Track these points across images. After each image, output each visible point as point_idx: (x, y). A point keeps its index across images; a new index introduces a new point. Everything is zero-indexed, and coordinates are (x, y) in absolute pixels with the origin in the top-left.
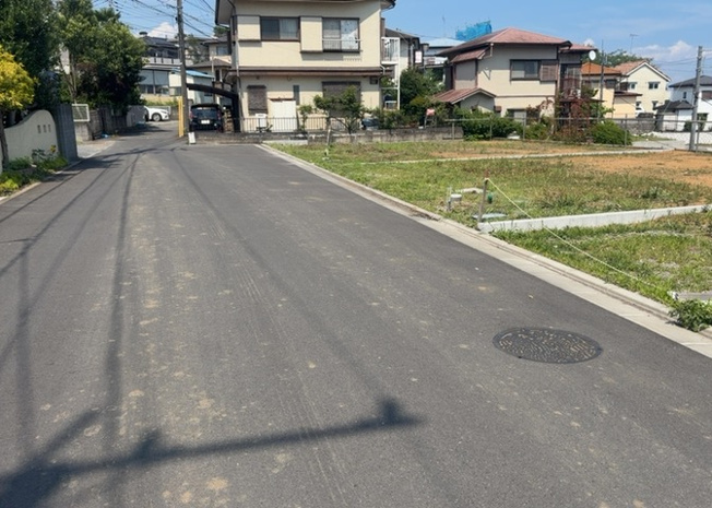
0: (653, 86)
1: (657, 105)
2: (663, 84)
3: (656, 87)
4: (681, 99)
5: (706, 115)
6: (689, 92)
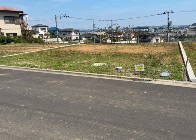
4: (35, 30)
5: (43, 34)
6: (37, 28)
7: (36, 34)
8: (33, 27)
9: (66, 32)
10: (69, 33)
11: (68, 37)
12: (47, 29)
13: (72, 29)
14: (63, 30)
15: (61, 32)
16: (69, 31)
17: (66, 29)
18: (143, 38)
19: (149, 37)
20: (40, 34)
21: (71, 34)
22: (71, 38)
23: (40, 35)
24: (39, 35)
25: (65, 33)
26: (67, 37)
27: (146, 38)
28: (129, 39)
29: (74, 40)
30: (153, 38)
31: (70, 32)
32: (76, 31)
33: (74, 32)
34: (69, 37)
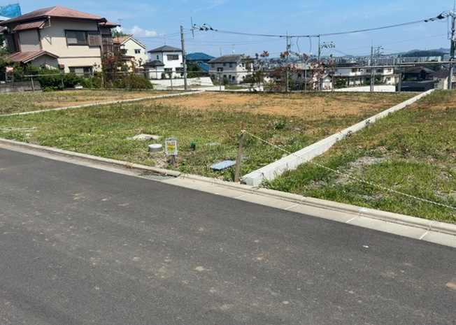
0: (137, 51)
1: (142, 64)
2: (142, 51)
3: (139, 52)
4: (156, 59)
5: (171, 69)
6: (160, 55)
7: (158, 67)
8: (152, 52)
9: (225, 64)
10: (231, 67)
11: (228, 76)
12: (180, 57)
13: (237, 57)
14: (218, 59)
15: (213, 63)
16: (231, 62)
17: (224, 58)
18: (415, 79)
19: (432, 77)
20: (165, 67)
21: (235, 68)
22: (234, 78)
23: (165, 69)
24: (163, 70)
25: (221, 66)
26: (225, 76)
27: (424, 79)
28: (379, 80)
29: (241, 83)
30: (442, 79)
31: (233, 65)
32: (247, 61)
33: (243, 64)
34: (230, 76)
